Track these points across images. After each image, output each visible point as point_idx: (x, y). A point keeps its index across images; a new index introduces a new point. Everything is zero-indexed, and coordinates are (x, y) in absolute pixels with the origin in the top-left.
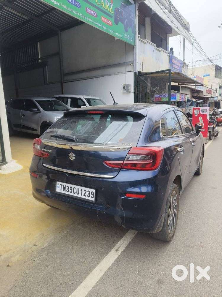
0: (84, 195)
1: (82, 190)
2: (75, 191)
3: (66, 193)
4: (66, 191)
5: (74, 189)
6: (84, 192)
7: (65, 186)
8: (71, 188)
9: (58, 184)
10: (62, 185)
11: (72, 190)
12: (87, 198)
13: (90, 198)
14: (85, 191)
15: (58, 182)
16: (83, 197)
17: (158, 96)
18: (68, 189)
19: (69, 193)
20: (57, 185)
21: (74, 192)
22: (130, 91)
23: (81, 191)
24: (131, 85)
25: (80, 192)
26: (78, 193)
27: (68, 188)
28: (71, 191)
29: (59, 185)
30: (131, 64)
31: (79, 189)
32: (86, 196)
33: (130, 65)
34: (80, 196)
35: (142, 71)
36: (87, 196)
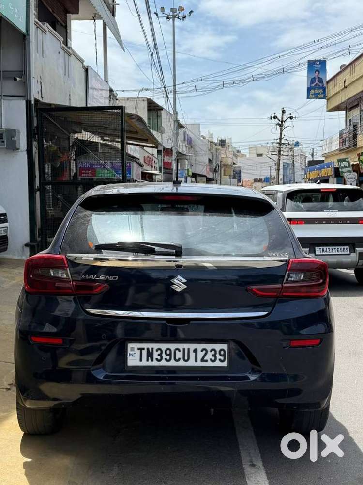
0: (203, 360)
1: (195, 351)
2: (179, 355)
3: (155, 363)
4: (154, 359)
5: (177, 351)
6: (200, 355)
7: (152, 349)
8: (168, 352)
9: (132, 349)
10: (144, 349)
11: (170, 355)
12: (209, 364)
13: (218, 364)
14: (204, 352)
15: (130, 346)
16: (200, 364)
17: (88, 165)
18: (160, 355)
19: (163, 363)
20: (129, 352)
21: (177, 358)
22: (17, 147)
23: (194, 353)
24: (19, 132)
25: (192, 355)
26: (186, 358)
27: (159, 352)
28: (168, 358)
29: (136, 349)
30: (18, 79)
31: (189, 350)
32: (206, 361)
33: (15, 79)
34: (191, 363)
35: (40, 99)
36: (209, 361)
